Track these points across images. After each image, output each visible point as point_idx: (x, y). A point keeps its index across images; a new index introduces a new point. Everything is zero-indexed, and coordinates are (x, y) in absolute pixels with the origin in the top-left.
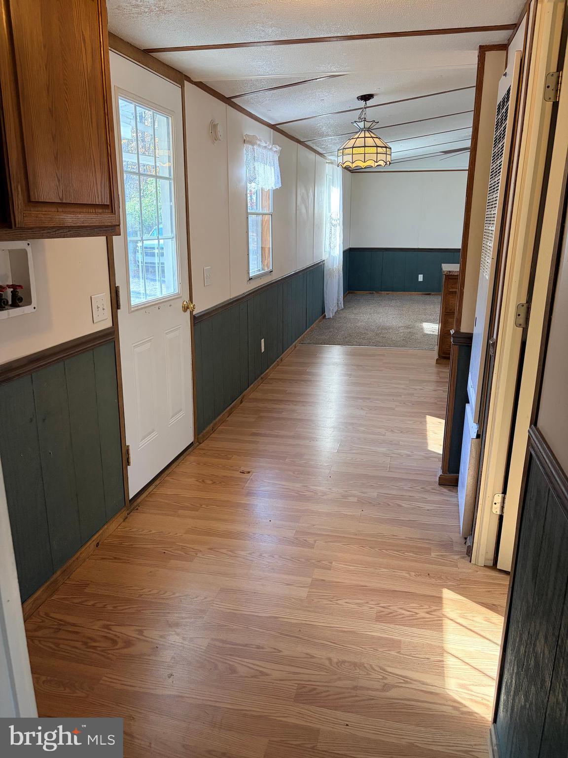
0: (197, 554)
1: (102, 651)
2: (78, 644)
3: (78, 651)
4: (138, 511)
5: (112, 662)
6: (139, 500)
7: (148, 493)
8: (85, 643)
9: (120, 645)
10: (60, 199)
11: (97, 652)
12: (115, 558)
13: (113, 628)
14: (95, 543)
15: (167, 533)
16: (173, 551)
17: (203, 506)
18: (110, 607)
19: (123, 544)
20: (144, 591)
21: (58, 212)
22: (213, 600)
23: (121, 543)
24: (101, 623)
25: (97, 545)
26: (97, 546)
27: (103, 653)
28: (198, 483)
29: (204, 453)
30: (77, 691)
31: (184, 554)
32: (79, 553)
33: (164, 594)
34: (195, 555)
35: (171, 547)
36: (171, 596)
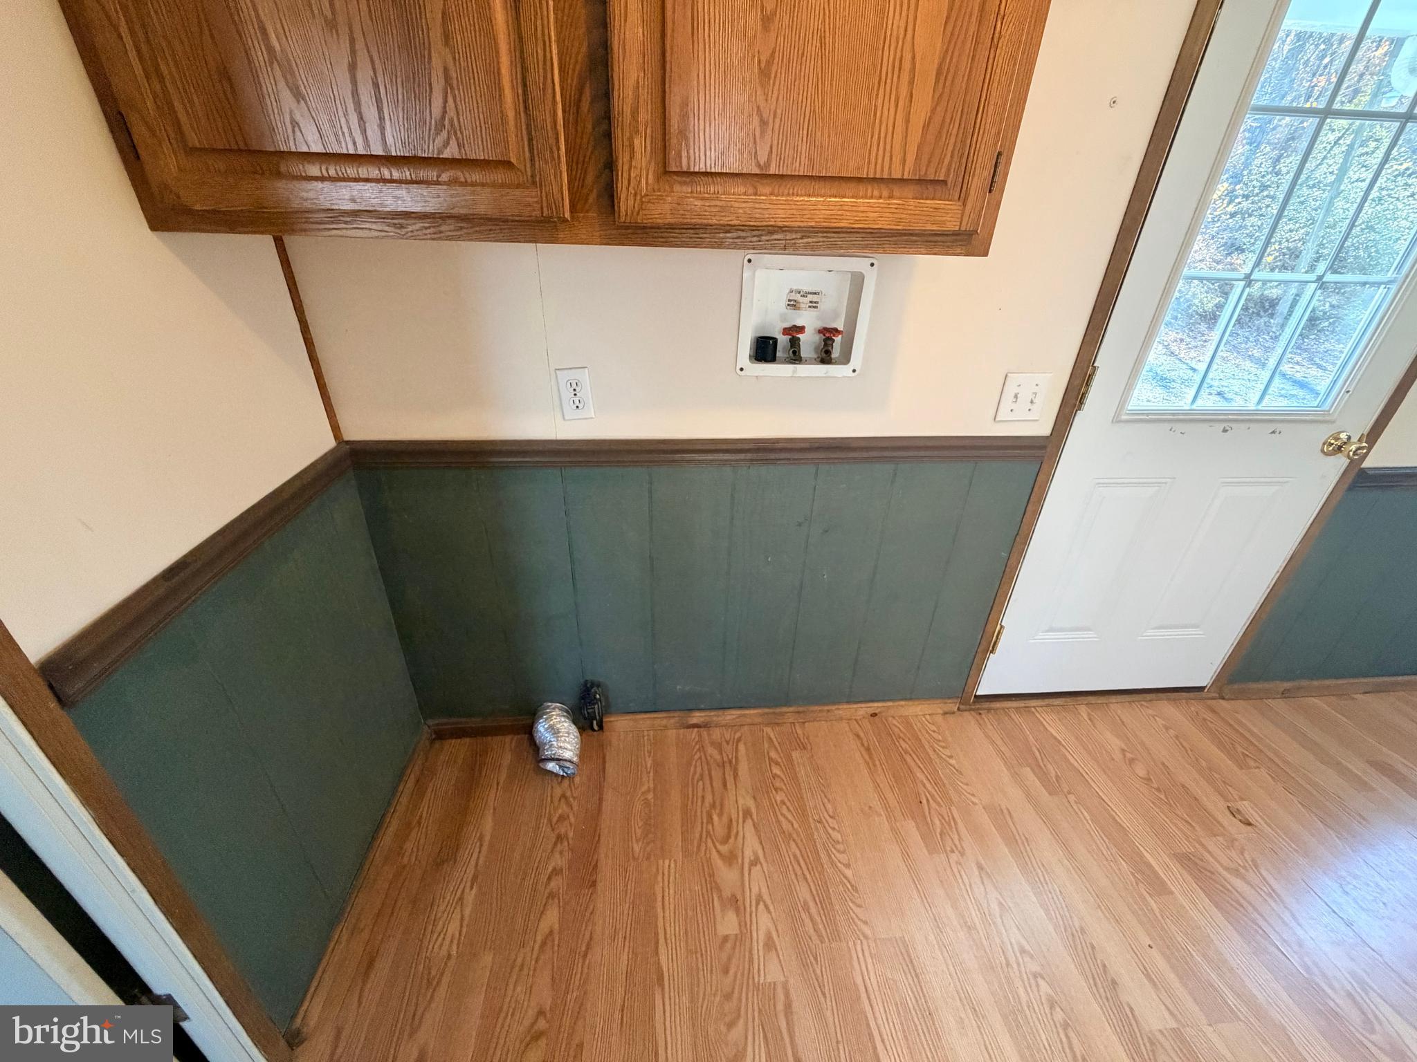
0: (953, 851)
1: (708, 832)
2: (709, 798)
3: (699, 803)
4: (978, 717)
5: (694, 856)
6: (997, 705)
7: (1023, 705)
8: (713, 806)
9: (724, 849)
10: (759, 165)
11: (705, 825)
12: (868, 749)
13: (749, 821)
14: (871, 711)
15: (965, 781)
16: (933, 812)
17: (1072, 798)
18: (779, 797)
19: (901, 741)
20: (830, 820)
21: (756, 194)
22: (866, 937)
23: (900, 738)
24: (751, 804)
25: (874, 715)
26: (871, 715)
27: (704, 833)
28: (1118, 756)
29: (1205, 719)
30: (640, 843)
31: (938, 831)
32: (836, 707)
33: (839, 851)
34: (949, 849)
35: (939, 804)
36: (839, 865)
